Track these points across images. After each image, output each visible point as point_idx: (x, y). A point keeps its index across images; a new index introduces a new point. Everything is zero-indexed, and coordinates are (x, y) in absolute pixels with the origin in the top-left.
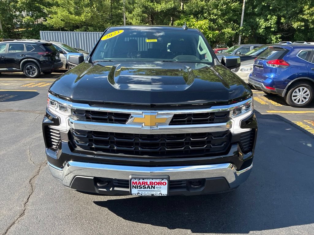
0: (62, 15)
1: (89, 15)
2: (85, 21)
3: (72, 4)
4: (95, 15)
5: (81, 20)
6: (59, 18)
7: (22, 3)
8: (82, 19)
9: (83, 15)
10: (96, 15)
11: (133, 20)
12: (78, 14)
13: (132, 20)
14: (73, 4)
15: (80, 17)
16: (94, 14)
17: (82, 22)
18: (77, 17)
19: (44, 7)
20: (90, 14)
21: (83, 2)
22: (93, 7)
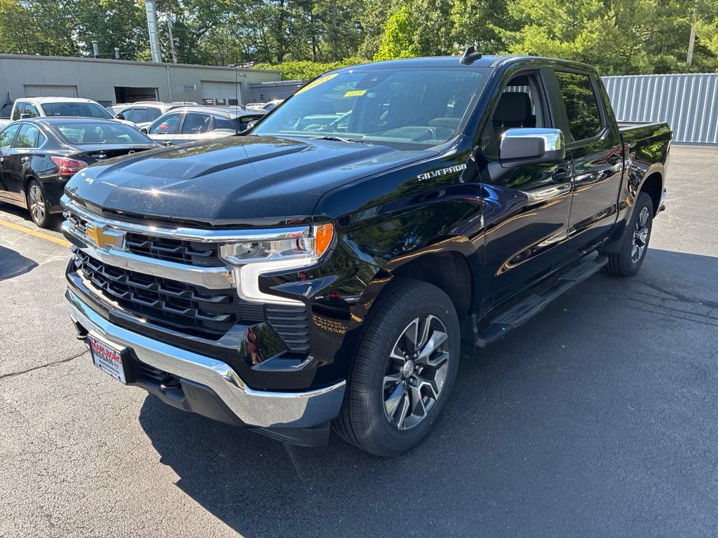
0: (532, 44)
1: (595, 36)
2: (583, 51)
3: (560, 17)
4: (611, 36)
5: (575, 50)
6: (526, 50)
7: (461, 25)
8: (577, 48)
9: (579, 39)
10: (614, 36)
11: (711, 41)
12: (569, 37)
13: (708, 40)
14: (565, 16)
15: (572, 44)
16: (607, 34)
17: (577, 54)
18: (565, 45)
19: (501, 30)
20: (597, 33)
21: (586, 9)
22: (609, 16)
